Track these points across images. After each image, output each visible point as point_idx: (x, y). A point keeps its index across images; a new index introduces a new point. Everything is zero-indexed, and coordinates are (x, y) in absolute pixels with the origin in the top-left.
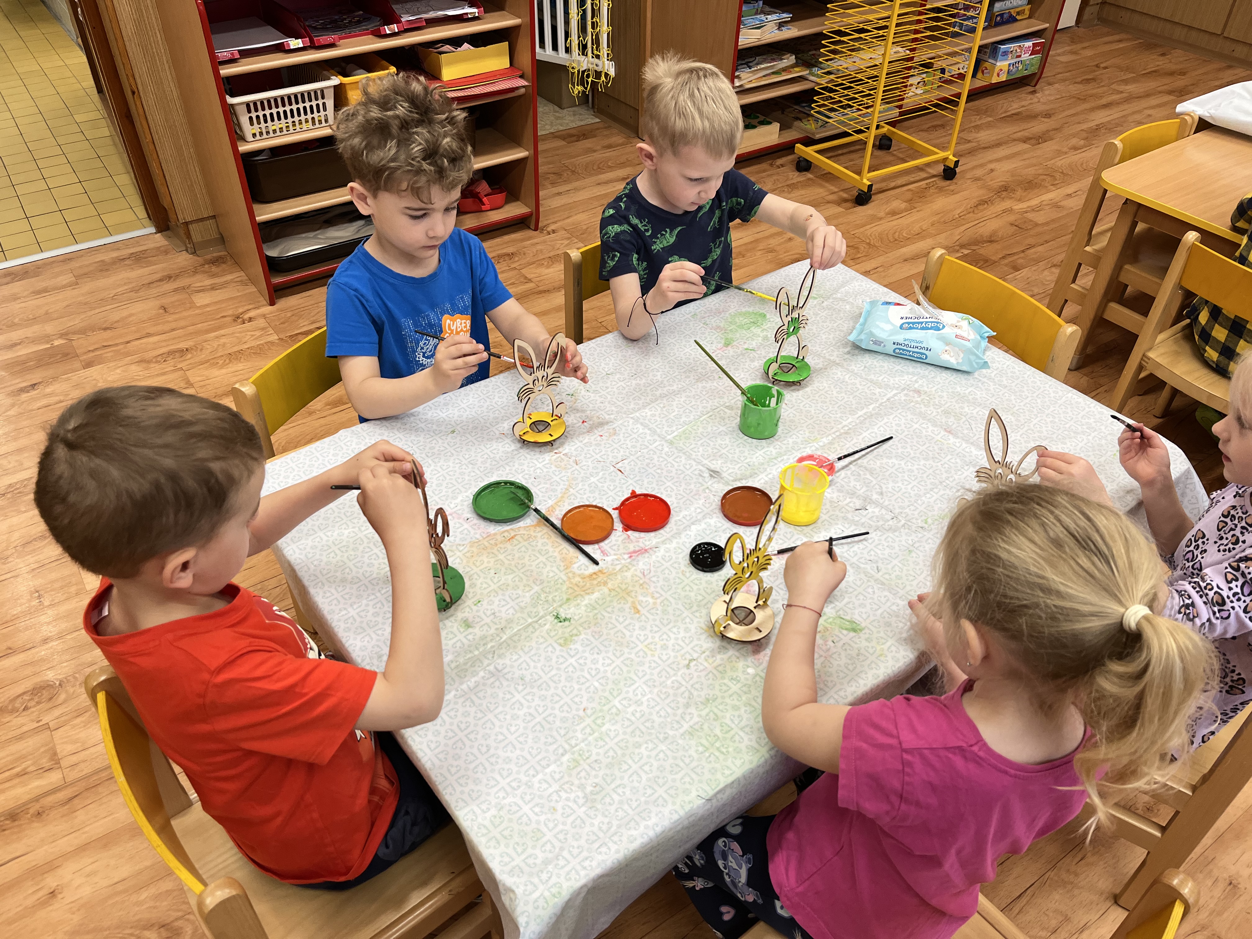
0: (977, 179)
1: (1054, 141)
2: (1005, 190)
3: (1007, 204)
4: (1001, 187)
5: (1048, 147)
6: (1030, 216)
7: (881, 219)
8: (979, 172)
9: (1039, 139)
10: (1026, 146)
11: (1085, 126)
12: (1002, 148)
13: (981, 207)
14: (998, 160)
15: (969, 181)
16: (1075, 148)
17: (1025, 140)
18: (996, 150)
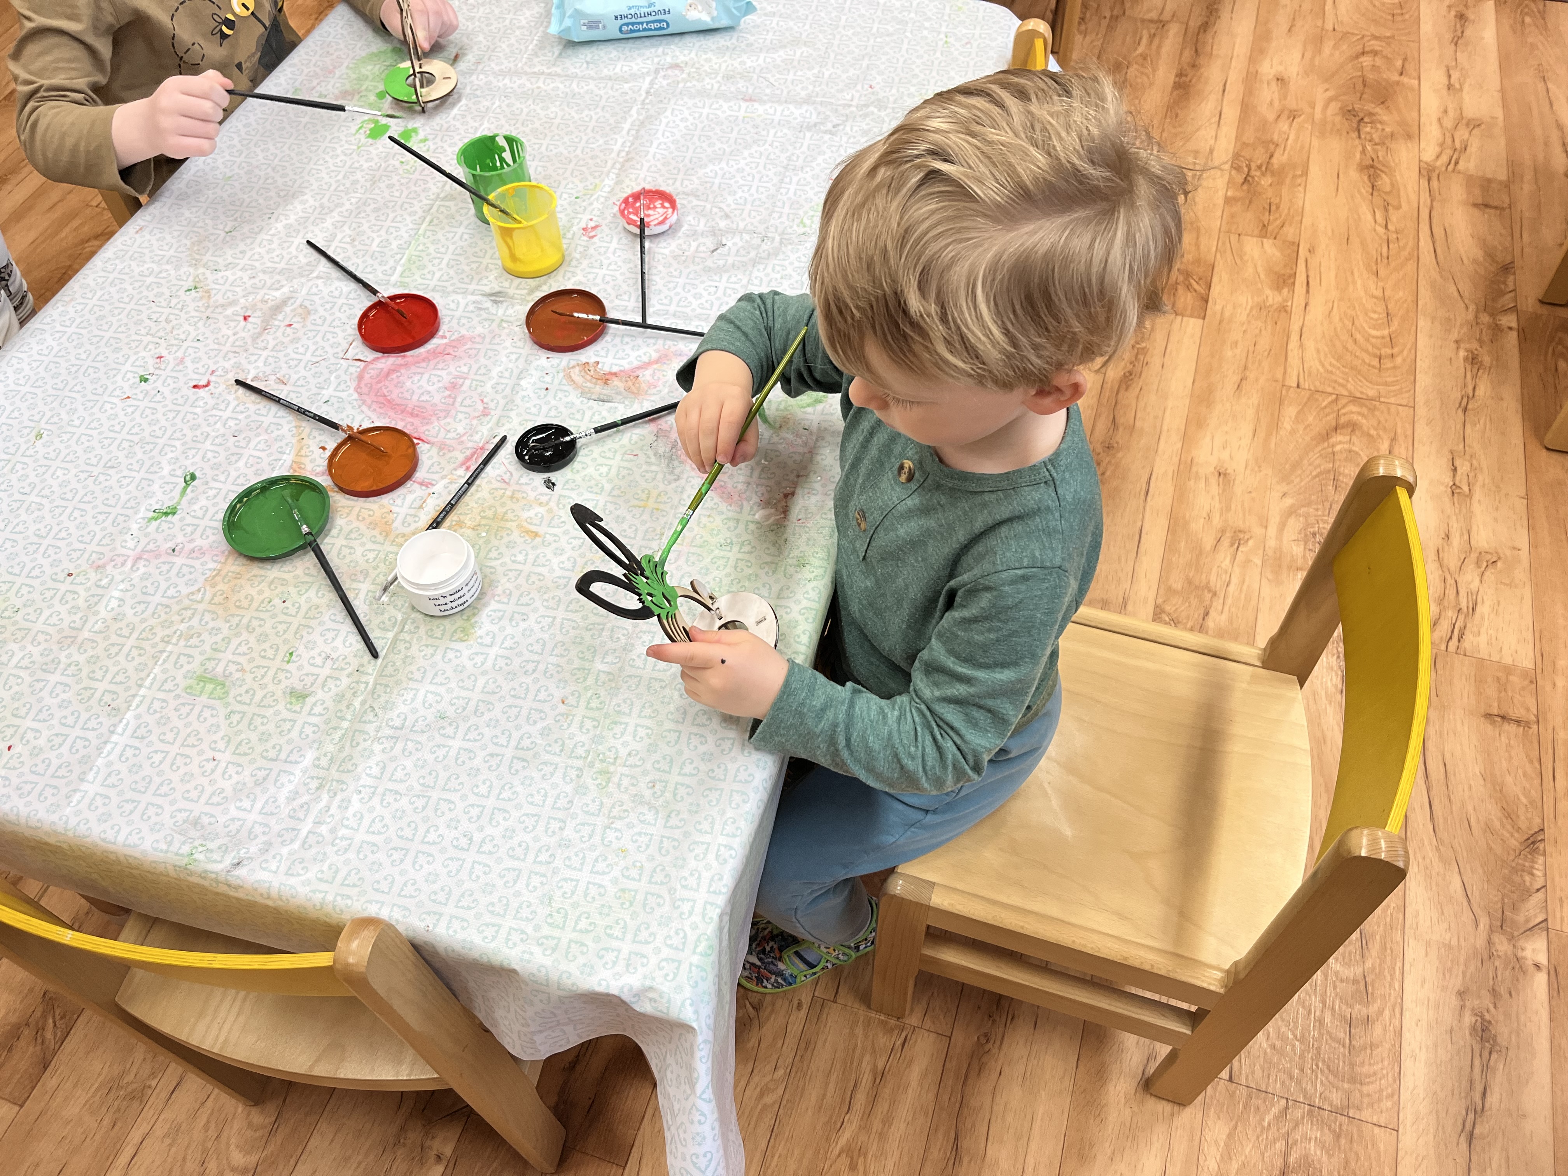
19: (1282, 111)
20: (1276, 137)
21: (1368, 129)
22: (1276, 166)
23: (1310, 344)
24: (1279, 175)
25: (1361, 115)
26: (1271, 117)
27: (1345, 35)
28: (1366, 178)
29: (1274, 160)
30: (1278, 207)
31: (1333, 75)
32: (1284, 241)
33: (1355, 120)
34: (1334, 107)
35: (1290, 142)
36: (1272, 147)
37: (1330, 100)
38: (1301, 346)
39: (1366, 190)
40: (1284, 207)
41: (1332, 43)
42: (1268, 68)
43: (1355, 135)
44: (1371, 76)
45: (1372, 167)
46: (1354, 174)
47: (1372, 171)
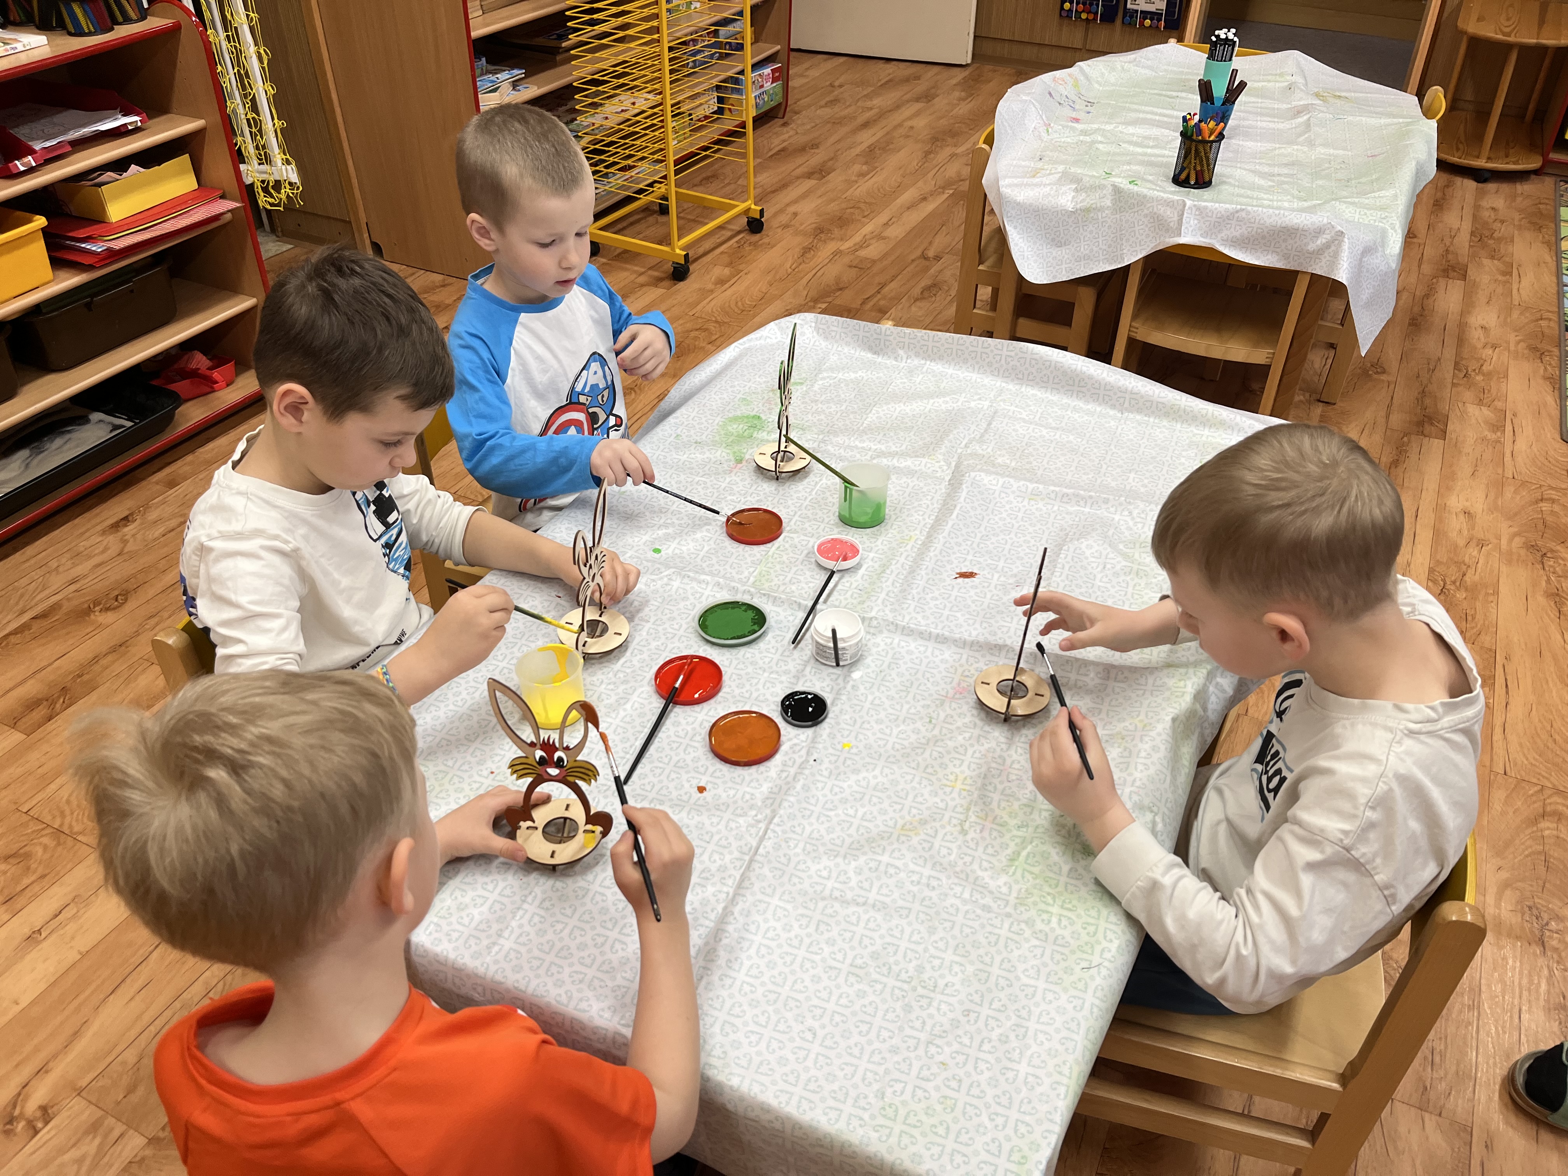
0: (786, 226)
1: (838, 171)
2: (820, 232)
3: (832, 246)
4: (815, 229)
5: (836, 179)
6: (863, 253)
7: (712, 291)
8: (784, 219)
9: (821, 172)
10: (811, 183)
11: (858, 150)
12: (790, 188)
13: (807, 255)
14: (795, 202)
15: (779, 230)
16: (862, 175)
17: (809, 175)
18: (785, 192)
19: (1471, 539)
20: (1467, 559)
21: (1551, 563)
22: (1469, 583)
23: (1512, 738)
24: (1473, 591)
25: (1544, 551)
26: (1461, 542)
27: (1524, 483)
28: (1552, 604)
29: (1467, 578)
30: (1473, 618)
31: (1516, 514)
32: (1482, 648)
33: (1539, 554)
34: (1518, 541)
35: (1479, 565)
36: (1464, 567)
37: (1515, 535)
38: (1505, 738)
39: (1554, 614)
40: (1479, 617)
41: (1513, 489)
42: (1455, 502)
43: (1539, 566)
44: (1550, 519)
45: (1558, 595)
46: (1541, 600)
47: (1557, 599)
